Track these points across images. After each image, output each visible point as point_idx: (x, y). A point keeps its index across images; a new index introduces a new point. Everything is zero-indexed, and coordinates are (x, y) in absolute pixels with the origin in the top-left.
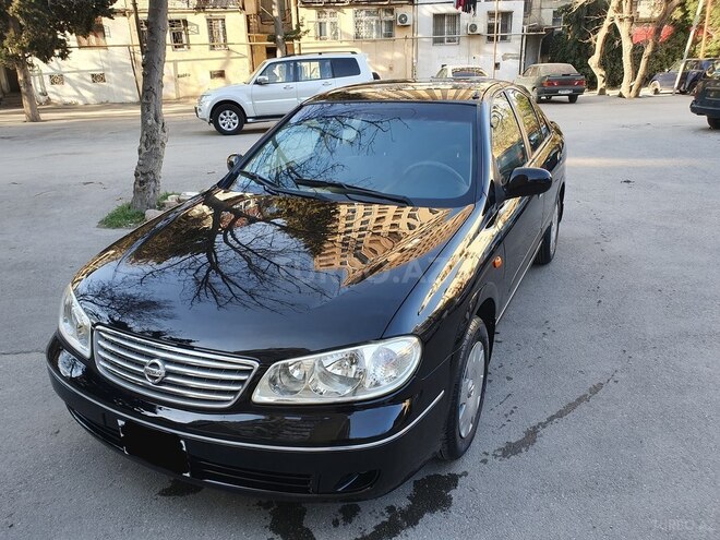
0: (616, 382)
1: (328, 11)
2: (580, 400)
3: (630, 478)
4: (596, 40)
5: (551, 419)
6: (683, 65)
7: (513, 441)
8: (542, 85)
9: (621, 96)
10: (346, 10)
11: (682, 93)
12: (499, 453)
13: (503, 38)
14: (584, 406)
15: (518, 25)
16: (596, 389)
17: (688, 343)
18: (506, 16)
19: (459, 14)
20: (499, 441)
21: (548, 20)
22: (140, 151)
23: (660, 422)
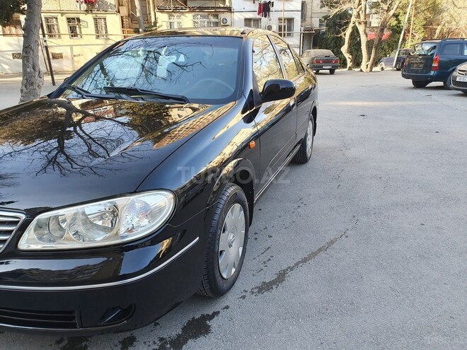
0: (347, 237)
1: (176, 15)
2: (320, 250)
3: (352, 304)
4: (345, 35)
5: (297, 264)
6: (397, 52)
7: (267, 281)
8: (312, 63)
9: (361, 71)
10: (187, 15)
11: (398, 70)
12: (255, 291)
13: (289, 35)
14: (322, 254)
15: (297, 27)
16: (332, 242)
17: (397, 210)
18: (290, 20)
19: (260, 19)
20: (258, 281)
21: (316, 25)
22: (22, 91)
23: (375, 262)
